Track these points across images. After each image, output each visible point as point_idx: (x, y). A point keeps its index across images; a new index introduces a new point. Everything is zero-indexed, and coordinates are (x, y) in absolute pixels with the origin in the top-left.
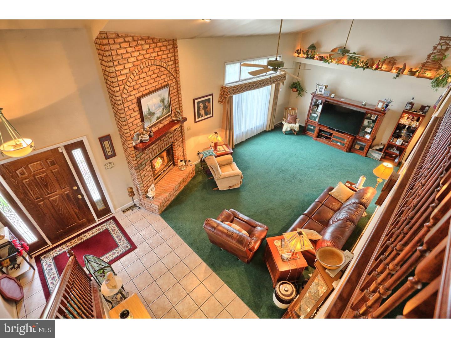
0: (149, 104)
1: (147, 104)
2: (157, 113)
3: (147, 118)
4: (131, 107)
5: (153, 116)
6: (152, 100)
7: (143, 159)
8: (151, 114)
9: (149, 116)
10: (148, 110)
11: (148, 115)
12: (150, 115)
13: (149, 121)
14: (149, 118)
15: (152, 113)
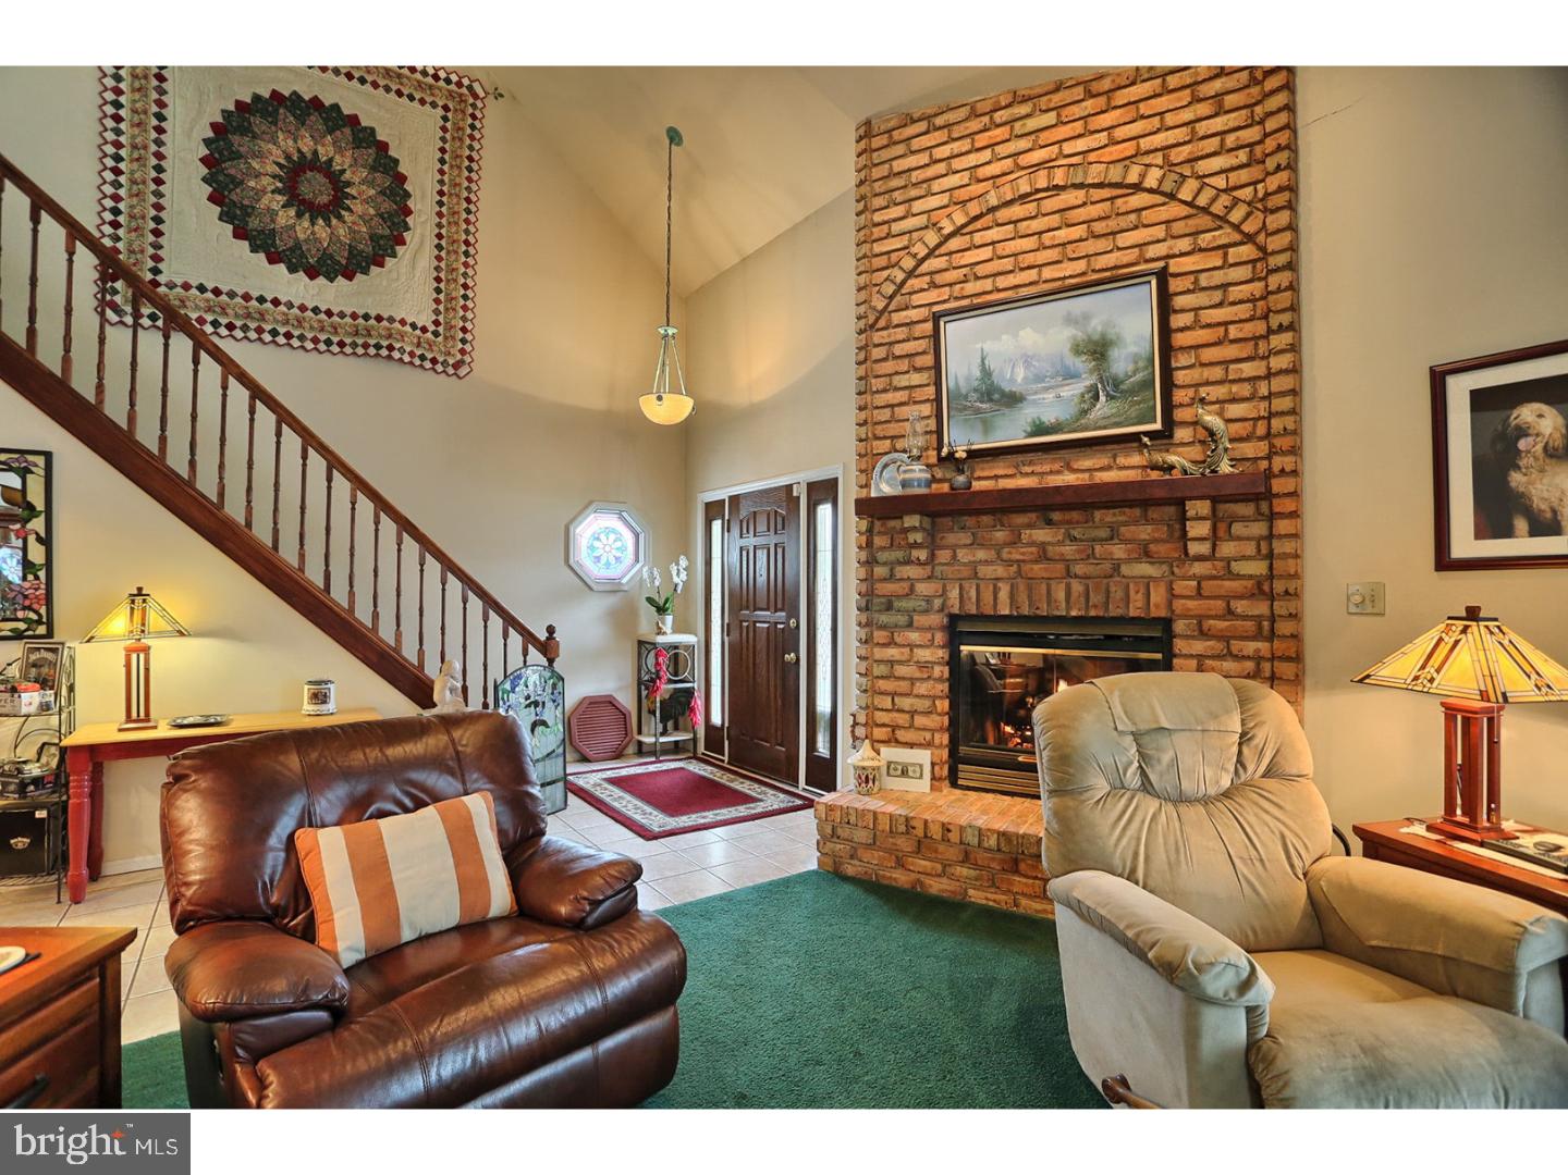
0: (988, 346)
1: (979, 346)
2: (1034, 402)
3: (965, 408)
4: (902, 349)
5: (1006, 411)
6: (1016, 335)
7: (906, 585)
8: (996, 396)
9: (982, 402)
10: (977, 373)
11: (974, 396)
12: (991, 400)
13: (979, 426)
14: (978, 411)
15: (1003, 394)
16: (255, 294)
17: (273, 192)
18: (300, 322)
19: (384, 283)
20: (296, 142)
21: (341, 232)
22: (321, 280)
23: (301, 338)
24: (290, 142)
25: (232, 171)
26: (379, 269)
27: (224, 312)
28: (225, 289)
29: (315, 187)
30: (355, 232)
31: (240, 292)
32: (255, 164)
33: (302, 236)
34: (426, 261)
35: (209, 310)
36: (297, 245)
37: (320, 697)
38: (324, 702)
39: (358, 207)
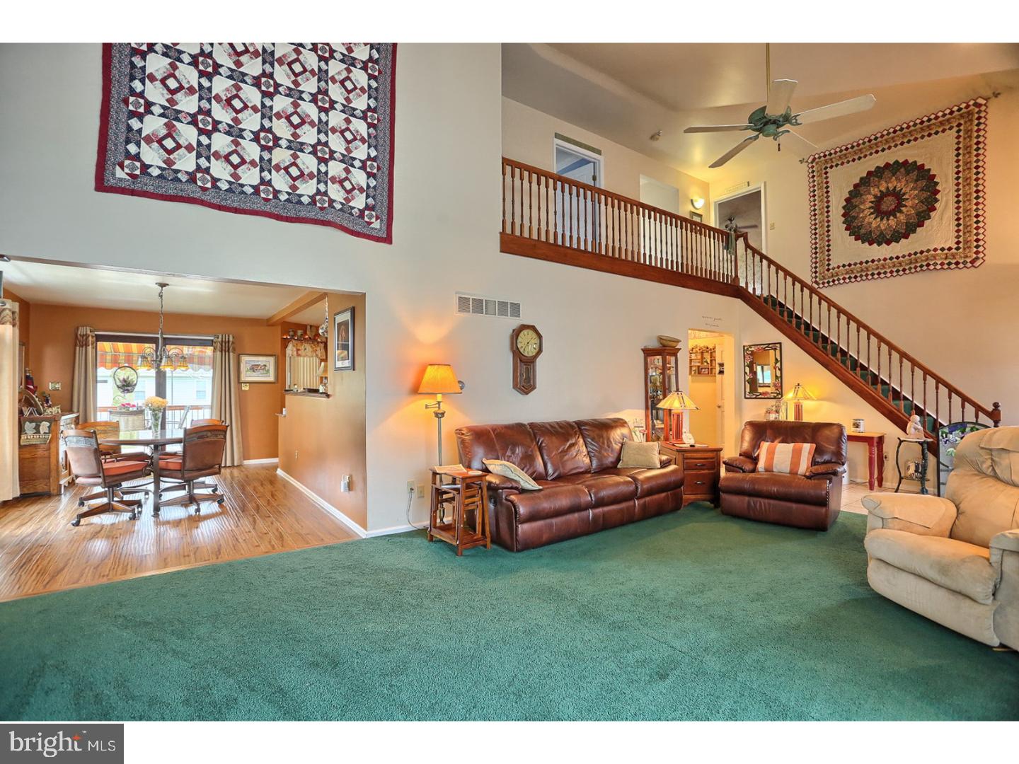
16: (864, 261)
17: (870, 215)
18: (884, 267)
19: (924, 234)
20: (878, 188)
21: (902, 218)
22: (894, 244)
23: (885, 273)
24: (876, 190)
25: (853, 214)
26: (921, 228)
27: (853, 273)
28: (852, 263)
29: (889, 203)
30: (909, 215)
31: (858, 262)
32: (862, 207)
33: (883, 228)
34: (950, 213)
35: (847, 273)
36: (882, 233)
37: (857, 425)
38: (857, 427)
39: (909, 203)
